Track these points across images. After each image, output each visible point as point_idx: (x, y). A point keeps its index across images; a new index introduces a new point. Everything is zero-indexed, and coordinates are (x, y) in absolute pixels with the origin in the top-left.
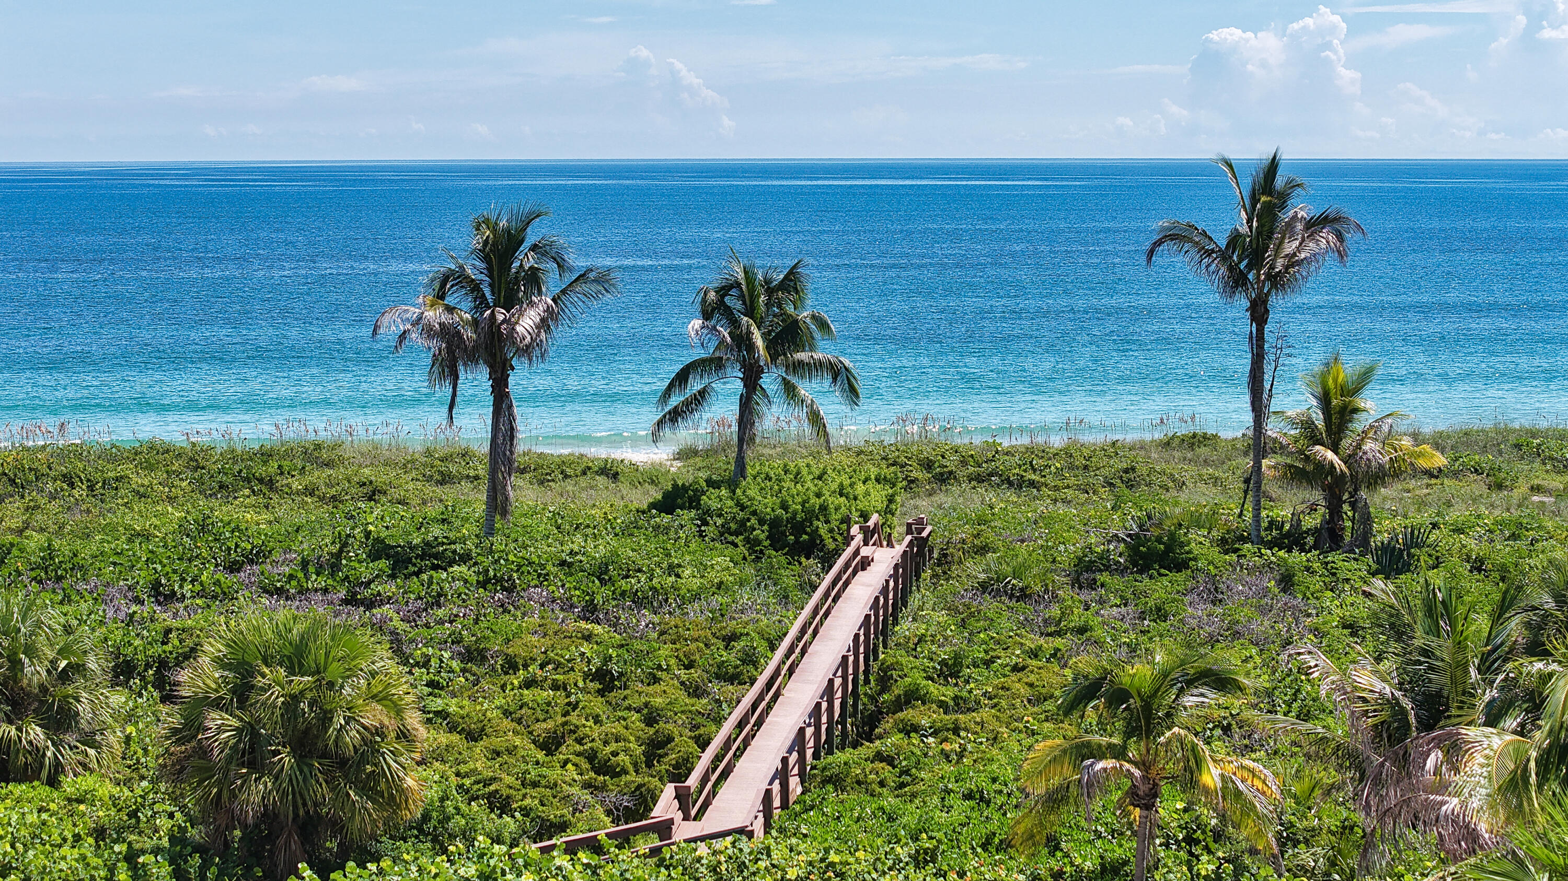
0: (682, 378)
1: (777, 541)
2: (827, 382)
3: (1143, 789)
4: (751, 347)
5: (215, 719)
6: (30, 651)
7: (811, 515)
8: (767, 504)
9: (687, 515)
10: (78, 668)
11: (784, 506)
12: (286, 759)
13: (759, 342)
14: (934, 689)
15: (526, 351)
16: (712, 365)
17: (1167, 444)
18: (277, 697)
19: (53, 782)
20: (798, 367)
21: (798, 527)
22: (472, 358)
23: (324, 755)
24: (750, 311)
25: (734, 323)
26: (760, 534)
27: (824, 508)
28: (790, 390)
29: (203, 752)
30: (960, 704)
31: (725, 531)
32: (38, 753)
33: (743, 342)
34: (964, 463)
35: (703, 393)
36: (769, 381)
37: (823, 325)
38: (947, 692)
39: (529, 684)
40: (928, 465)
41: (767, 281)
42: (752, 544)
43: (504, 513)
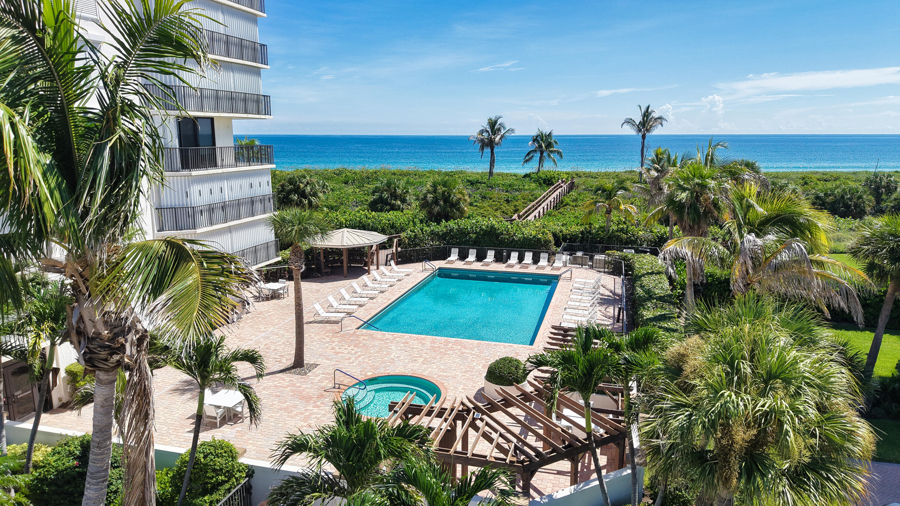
0: (528, 154)
1: (544, 182)
2: (557, 154)
3: (609, 210)
4: (542, 147)
5: (429, 196)
6: (398, 187)
7: (551, 178)
8: (543, 176)
9: (527, 179)
10: (407, 192)
11: (546, 176)
12: (442, 203)
13: (544, 146)
14: (571, 203)
15: (497, 144)
16: (535, 151)
17: (626, 172)
18: (440, 191)
19: (402, 211)
20: (552, 152)
21: (549, 181)
22: (487, 146)
23: (450, 202)
24: (542, 140)
25: (539, 142)
26: (542, 181)
27: (554, 177)
28: (549, 156)
29: (427, 202)
30: (576, 206)
31: (534, 181)
32: (399, 206)
33: (540, 146)
34: (584, 174)
35: (532, 156)
36: (545, 154)
37: (556, 142)
38: (574, 204)
39: (493, 201)
40: (577, 175)
41: (545, 135)
42: (540, 183)
43: (492, 175)
